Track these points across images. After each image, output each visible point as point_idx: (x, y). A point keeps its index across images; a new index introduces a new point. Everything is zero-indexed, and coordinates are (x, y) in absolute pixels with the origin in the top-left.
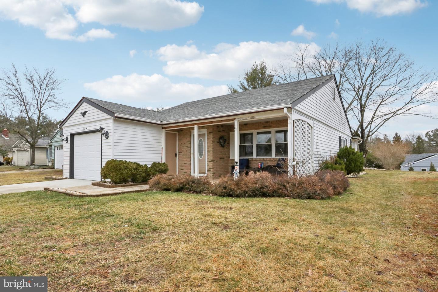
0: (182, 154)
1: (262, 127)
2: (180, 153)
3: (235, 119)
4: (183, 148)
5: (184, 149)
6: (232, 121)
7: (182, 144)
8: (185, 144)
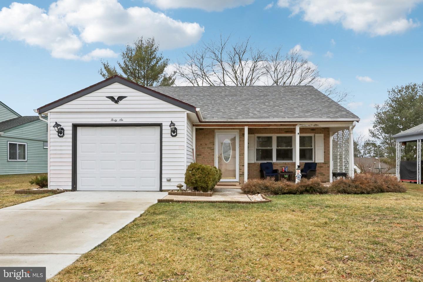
0: (202, 156)
1: (284, 132)
2: (198, 155)
3: (296, 125)
4: (202, 150)
5: (205, 151)
6: (293, 126)
7: (201, 144)
8: (206, 144)
